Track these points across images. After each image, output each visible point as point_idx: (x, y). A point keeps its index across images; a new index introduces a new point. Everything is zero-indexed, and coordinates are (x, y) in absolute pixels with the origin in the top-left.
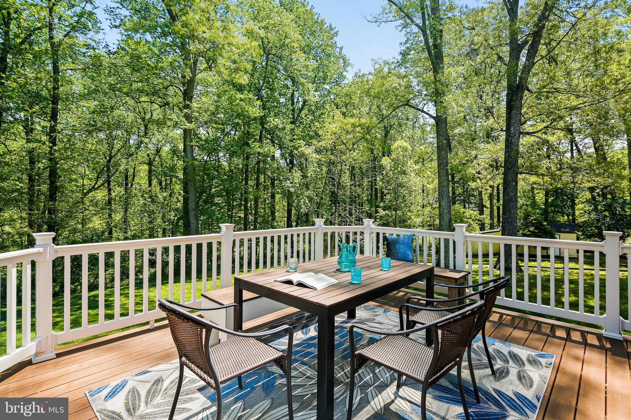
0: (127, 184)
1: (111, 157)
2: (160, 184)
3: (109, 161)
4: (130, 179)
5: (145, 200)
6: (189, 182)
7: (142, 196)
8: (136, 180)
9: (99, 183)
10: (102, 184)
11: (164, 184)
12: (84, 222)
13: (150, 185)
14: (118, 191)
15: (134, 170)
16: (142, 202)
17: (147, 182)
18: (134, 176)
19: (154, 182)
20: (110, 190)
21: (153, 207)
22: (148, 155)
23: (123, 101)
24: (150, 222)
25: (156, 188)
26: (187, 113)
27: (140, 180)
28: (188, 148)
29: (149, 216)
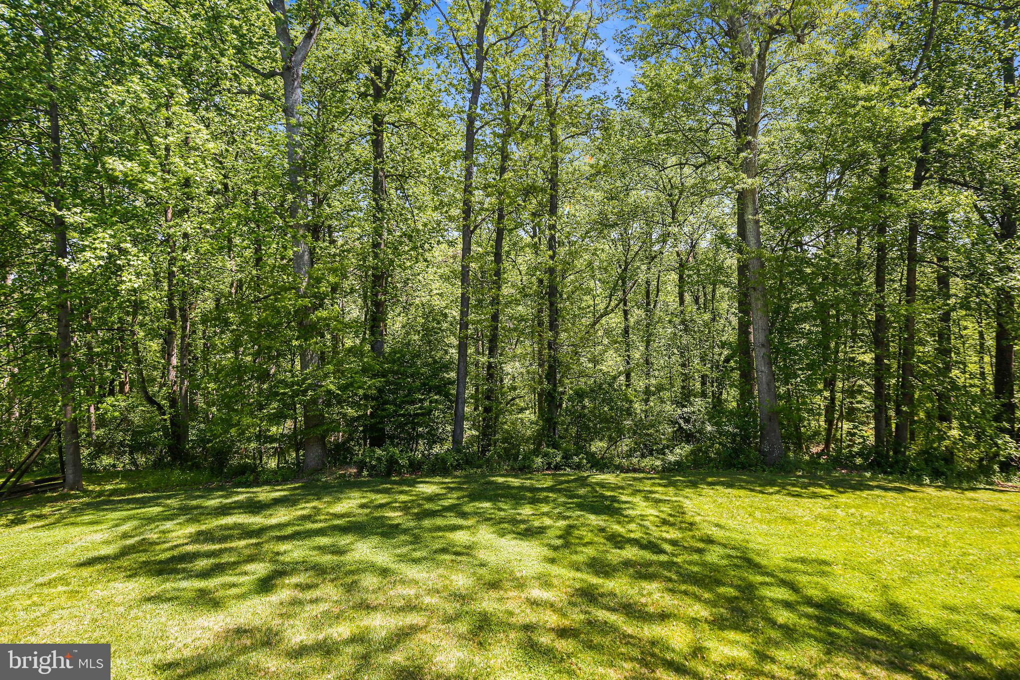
0: (648, 304)
1: (627, 264)
2: (696, 301)
3: (625, 269)
4: (652, 296)
5: (675, 327)
6: (752, 292)
7: (670, 322)
8: (662, 297)
9: (613, 304)
10: (617, 305)
11: (702, 301)
12: (595, 361)
13: (682, 301)
14: (637, 314)
15: (658, 282)
16: (670, 331)
17: (677, 299)
18: (658, 291)
19: (688, 297)
20: (626, 313)
21: (685, 340)
22: (678, 255)
23: (641, 175)
24: (683, 365)
25: (691, 308)
26: (746, 158)
27: (666, 296)
28: (750, 227)
29: (682, 355)
